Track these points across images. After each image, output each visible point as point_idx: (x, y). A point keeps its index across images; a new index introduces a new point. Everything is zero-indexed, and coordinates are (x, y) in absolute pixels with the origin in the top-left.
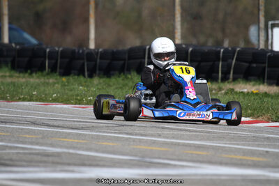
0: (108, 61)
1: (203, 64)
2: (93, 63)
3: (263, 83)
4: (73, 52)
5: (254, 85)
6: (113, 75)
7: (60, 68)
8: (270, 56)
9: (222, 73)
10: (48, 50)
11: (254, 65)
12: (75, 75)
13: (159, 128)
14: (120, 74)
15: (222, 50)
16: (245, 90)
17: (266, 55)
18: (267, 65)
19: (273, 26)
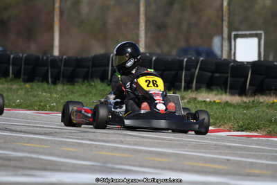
0: (72, 69)
1: (166, 73)
2: (57, 70)
3: (226, 92)
4: (37, 58)
5: (216, 95)
6: (77, 82)
7: (24, 74)
8: (232, 67)
9: (185, 82)
10: (12, 56)
11: (217, 75)
12: (39, 81)
13: (121, 134)
14: (84, 81)
15: (185, 60)
16: (208, 100)
17: (228, 65)
18: (229, 75)
19: (236, 36)
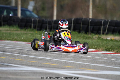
1: (95, 27)
4: (43, 20)
5: (115, 36)
7: (38, 27)
9: (103, 31)
10: (33, 20)
11: (116, 28)
15: (103, 21)
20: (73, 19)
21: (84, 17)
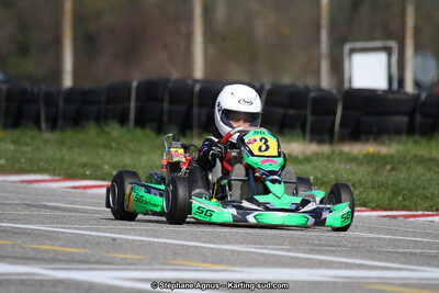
3: (304, 138)
17: (307, 95)
18: (309, 111)
20: (135, 84)
21: (175, 75)
